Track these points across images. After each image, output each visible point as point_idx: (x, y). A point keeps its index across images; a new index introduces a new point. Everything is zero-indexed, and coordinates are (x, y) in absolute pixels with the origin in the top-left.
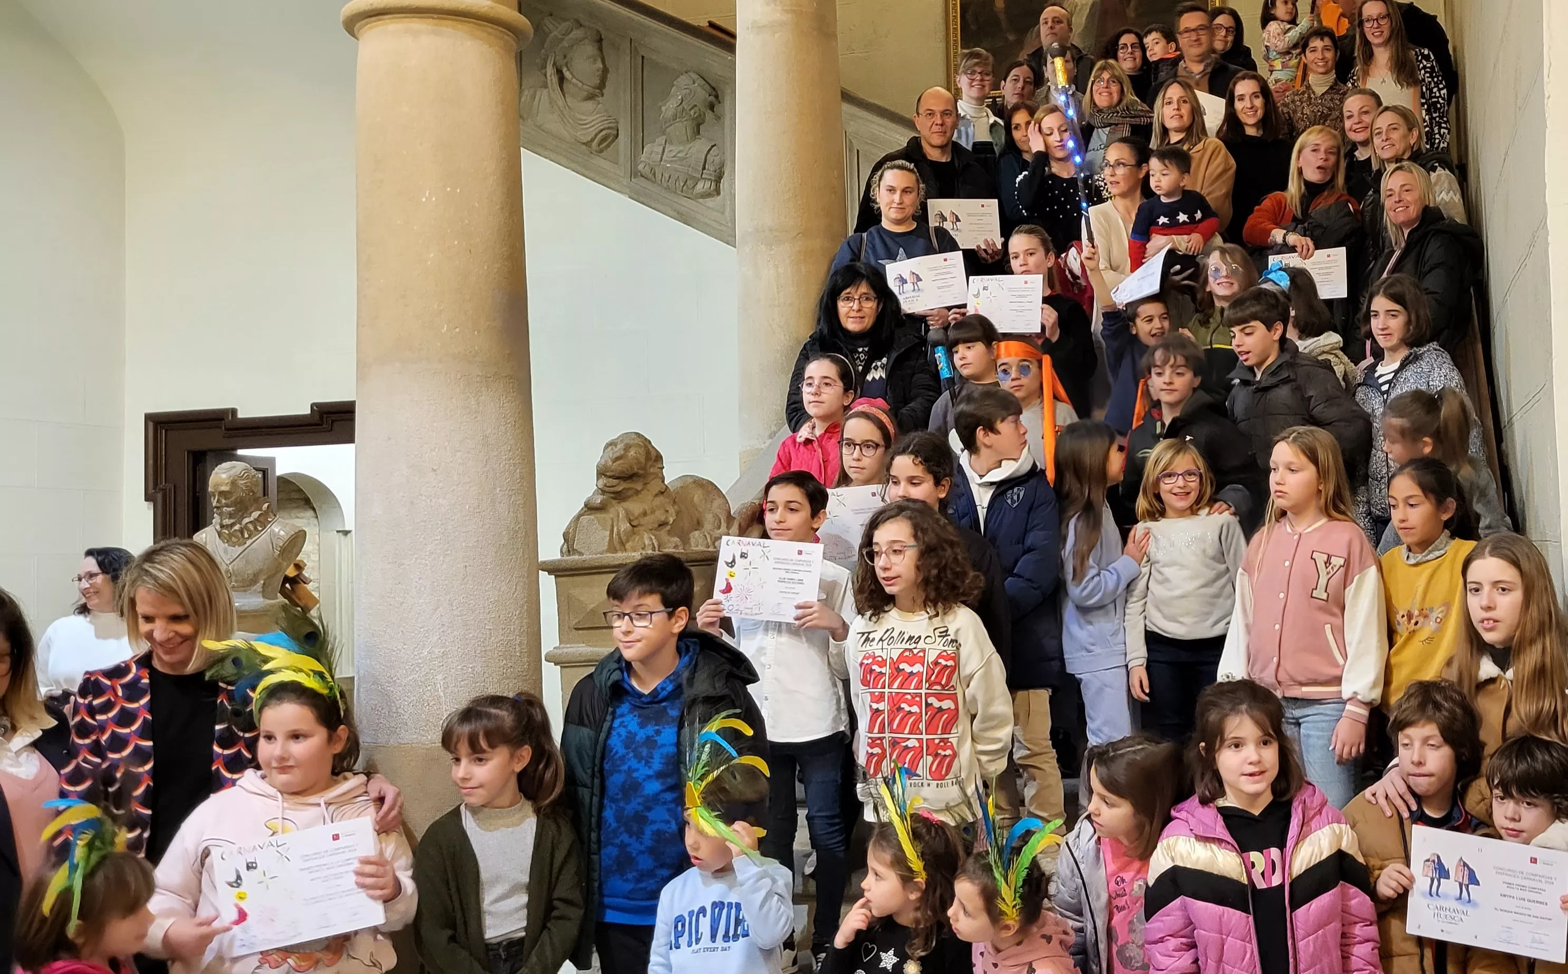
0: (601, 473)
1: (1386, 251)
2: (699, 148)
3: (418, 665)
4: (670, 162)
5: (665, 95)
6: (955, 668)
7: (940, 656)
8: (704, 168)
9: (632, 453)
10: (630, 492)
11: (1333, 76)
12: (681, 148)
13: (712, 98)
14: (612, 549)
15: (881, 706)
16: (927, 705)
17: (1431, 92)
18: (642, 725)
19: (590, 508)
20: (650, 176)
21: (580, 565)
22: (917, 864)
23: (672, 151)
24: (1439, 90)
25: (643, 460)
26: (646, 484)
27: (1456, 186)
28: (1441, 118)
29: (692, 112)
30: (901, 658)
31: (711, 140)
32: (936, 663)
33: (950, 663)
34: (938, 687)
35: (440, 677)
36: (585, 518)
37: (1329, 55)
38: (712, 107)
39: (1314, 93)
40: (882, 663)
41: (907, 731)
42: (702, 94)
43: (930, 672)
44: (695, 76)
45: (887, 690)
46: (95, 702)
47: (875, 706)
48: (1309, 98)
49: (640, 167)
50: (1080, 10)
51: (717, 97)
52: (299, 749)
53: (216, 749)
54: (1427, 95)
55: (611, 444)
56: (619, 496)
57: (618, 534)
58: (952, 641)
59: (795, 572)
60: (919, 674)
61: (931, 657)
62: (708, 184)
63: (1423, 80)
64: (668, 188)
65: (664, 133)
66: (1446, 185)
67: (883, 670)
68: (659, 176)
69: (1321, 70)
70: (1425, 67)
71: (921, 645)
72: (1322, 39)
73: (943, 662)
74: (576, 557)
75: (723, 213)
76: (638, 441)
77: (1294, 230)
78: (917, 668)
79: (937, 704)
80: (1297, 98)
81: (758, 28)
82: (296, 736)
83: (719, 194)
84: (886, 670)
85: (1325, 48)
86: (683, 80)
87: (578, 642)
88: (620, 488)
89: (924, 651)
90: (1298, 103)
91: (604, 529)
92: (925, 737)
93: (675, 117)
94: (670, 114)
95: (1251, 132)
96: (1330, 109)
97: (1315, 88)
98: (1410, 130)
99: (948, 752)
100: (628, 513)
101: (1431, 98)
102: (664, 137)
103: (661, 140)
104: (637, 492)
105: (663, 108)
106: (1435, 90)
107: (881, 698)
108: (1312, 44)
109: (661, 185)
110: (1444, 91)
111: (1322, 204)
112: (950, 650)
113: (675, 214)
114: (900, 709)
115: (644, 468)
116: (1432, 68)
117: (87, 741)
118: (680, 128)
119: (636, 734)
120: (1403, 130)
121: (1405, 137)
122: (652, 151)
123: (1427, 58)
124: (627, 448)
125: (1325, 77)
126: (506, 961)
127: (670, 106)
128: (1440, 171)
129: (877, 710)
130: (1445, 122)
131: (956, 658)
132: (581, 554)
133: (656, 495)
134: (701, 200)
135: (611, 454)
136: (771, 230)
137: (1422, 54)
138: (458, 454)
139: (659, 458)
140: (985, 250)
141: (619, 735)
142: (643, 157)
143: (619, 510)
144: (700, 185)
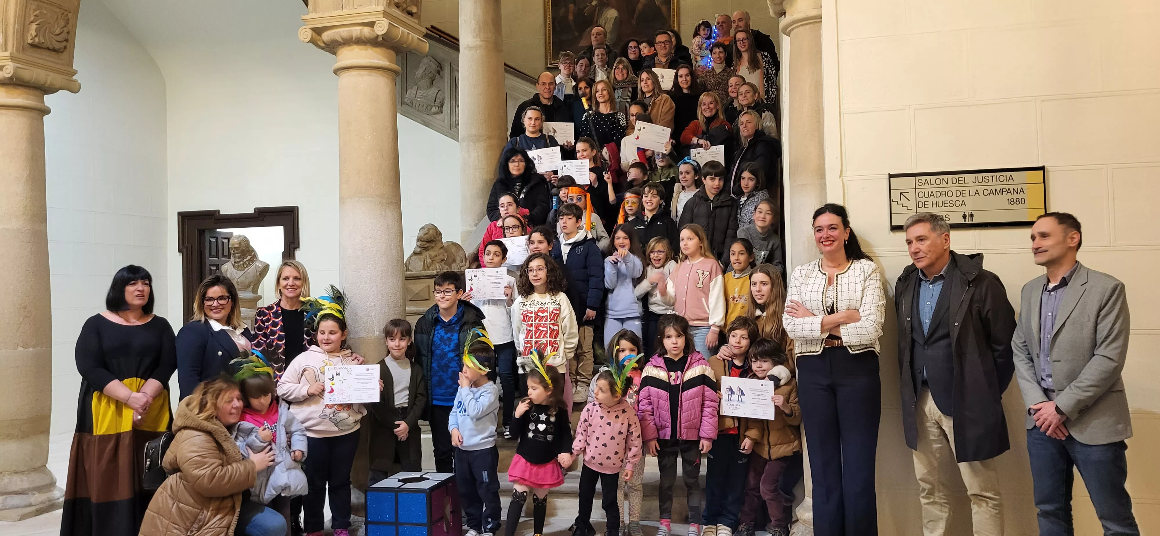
0: (419, 240)
1: (741, 148)
2: (433, 91)
3: (366, 309)
4: (420, 98)
5: (417, 67)
6: (559, 314)
7: (554, 310)
8: (435, 101)
9: (431, 232)
10: (430, 247)
11: (724, 64)
12: (425, 92)
13: (439, 68)
14: (424, 269)
15: (531, 329)
16: (550, 327)
17: (768, 72)
18: (446, 333)
19: (415, 254)
20: (410, 104)
21: (412, 276)
22: (549, 382)
23: (420, 92)
24: (772, 71)
25: (435, 235)
26: (436, 244)
27: (773, 119)
28: (772, 83)
29: (430, 75)
30: (539, 311)
31: (438, 88)
32: (553, 312)
33: (558, 312)
34: (553, 321)
35: (373, 313)
36: (413, 258)
37: (722, 55)
38: (439, 72)
39: (715, 72)
40: (531, 313)
41: (542, 337)
42: (434, 66)
43: (550, 315)
44: (431, 58)
45: (533, 323)
46: (264, 319)
47: (529, 328)
48: (713, 74)
49: (406, 100)
50: (610, 20)
51: (441, 68)
52: (333, 337)
53: (305, 336)
54: (767, 74)
55: (422, 228)
56: (426, 249)
57: (427, 263)
58: (559, 304)
59: (497, 279)
60: (546, 316)
61: (551, 310)
62: (437, 108)
63: (765, 67)
64: (418, 110)
65: (416, 85)
66: (769, 119)
67: (532, 315)
68: (414, 104)
69: (719, 62)
70: (765, 61)
71: (546, 306)
72: (719, 48)
73: (555, 312)
74: (410, 273)
75: (444, 122)
76: (433, 227)
77: (702, 138)
78: (545, 314)
79: (552, 327)
80: (708, 74)
81: (470, 48)
82: (331, 333)
83: (442, 113)
84: (533, 315)
85: (720, 52)
86: (425, 60)
87: (411, 306)
88: (426, 246)
89: (547, 308)
90: (708, 77)
91: (421, 261)
92: (549, 339)
93: (422, 77)
94: (419, 76)
95: (685, 91)
96: (722, 80)
97: (716, 70)
98: (755, 93)
99: (556, 346)
100: (430, 255)
101: (768, 74)
102: (416, 86)
103: (415, 87)
104: (433, 247)
105: (416, 73)
106: (770, 71)
107: (531, 326)
108: (714, 51)
109: (415, 109)
110: (774, 71)
111: (715, 125)
112: (558, 307)
113: (422, 122)
114: (539, 330)
115: (435, 238)
116: (769, 61)
117: (261, 333)
118: (424, 83)
119: (444, 337)
120: (751, 93)
121: (753, 96)
122: (411, 92)
123: (767, 56)
124: (429, 230)
125: (721, 65)
126: (401, 414)
127: (420, 72)
128: (767, 112)
129: (530, 330)
130: (774, 86)
131: (559, 310)
132: (412, 271)
133: (440, 249)
134: (434, 116)
135: (422, 232)
136: (475, 136)
137: (764, 55)
138: (379, 232)
139: (440, 234)
140: (567, 145)
141: (437, 337)
142: (407, 96)
143: (426, 254)
144: (433, 109)
